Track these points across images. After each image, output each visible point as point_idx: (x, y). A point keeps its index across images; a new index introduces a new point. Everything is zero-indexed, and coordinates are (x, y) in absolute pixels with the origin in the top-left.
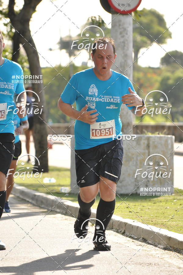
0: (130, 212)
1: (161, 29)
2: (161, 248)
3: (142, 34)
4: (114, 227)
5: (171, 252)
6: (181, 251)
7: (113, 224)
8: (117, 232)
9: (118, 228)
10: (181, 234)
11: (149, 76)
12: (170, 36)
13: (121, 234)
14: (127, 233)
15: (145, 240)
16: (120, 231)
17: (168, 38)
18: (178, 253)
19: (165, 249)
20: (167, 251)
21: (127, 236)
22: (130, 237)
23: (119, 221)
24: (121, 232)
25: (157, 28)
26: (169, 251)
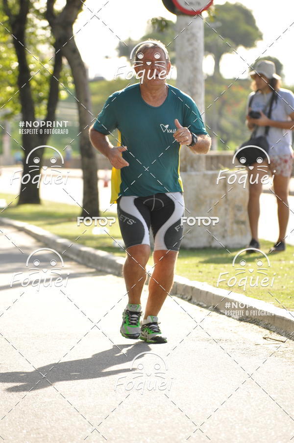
0: (200, 272)
1: (250, 29)
2: (236, 319)
3: (224, 36)
4: (178, 292)
5: (248, 324)
6: (261, 322)
7: (178, 288)
8: (182, 298)
9: (183, 294)
10: (261, 301)
11: (235, 90)
12: (260, 37)
13: (186, 301)
14: (194, 300)
15: (216, 310)
16: (185, 297)
17: (258, 40)
18: (257, 325)
19: (241, 320)
20: (242, 323)
21: (194, 303)
22: (198, 305)
23: (184, 285)
24: (187, 298)
25: (244, 27)
26: (246, 323)
